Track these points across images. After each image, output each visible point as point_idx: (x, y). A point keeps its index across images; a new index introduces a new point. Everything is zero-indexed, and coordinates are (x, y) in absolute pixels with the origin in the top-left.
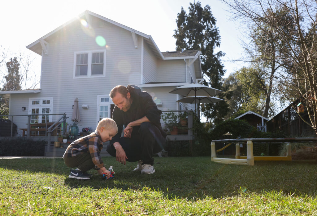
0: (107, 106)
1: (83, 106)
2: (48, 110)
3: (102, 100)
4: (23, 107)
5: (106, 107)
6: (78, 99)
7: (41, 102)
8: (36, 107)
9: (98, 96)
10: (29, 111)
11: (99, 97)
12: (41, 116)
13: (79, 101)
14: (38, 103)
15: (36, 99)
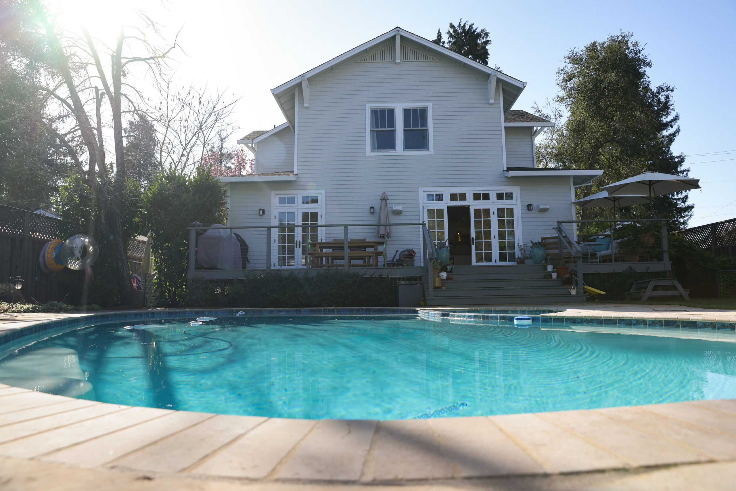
0: (443, 210)
1: (394, 209)
2: (315, 216)
3: (430, 197)
4: (260, 210)
5: (440, 212)
6: (388, 194)
7: (299, 200)
8: (287, 208)
9: (421, 190)
10: (273, 217)
11: (423, 193)
12: (300, 229)
13: (389, 197)
14: (292, 200)
15: (287, 193)
